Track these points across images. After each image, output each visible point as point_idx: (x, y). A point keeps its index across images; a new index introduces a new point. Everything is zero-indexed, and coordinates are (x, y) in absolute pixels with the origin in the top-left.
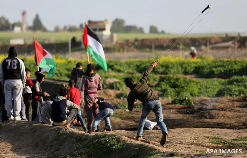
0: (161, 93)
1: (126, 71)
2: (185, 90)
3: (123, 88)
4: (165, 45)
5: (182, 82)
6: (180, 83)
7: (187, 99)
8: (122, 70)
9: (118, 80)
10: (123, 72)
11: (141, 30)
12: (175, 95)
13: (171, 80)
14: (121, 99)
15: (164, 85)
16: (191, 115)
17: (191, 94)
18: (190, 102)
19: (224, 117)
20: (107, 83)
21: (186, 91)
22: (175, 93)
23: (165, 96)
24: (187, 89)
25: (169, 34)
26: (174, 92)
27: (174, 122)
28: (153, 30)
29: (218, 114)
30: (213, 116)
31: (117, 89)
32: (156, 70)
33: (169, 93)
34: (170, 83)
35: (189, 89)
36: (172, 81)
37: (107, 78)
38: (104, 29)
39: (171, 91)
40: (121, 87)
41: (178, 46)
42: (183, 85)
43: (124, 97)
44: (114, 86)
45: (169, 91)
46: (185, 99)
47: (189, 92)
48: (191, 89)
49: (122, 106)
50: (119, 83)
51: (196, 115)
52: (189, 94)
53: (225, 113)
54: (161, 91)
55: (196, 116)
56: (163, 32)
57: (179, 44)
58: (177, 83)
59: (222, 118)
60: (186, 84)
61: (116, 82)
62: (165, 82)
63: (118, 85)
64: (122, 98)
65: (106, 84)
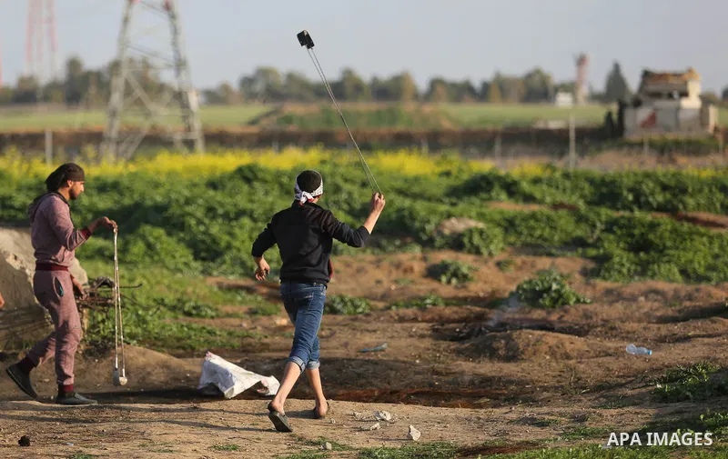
0: (591, 265)
1: (548, 199)
2: (665, 259)
5: (667, 234)
6: (661, 238)
7: (555, 287)
8: (538, 195)
9: (481, 225)
10: (541, 202)
12: (635, 271)
13: (634, 227)
14: (440, 281)
15: (610, 242)
17: (683, 272)
18: (565, 296)
19: (553, 354)
20: (447, 232)
21: (669, 262)
22: (633, 268)
23: (602, 274)
24: (673, 256)
26: (632, 263)
29: (534, 345)
30: (518, 349)
31: (473, 250)
33: (616, 266)
34: (632, 236)
35: (679, 258)
36: (636, 232)
37: (449, 216)
38: (684, 94)
39: (624, 261)
42: (669, 243)
43: (449, 275)
44: (466, 240)
45: (616, 260)
46: (550, 288)
47: (677, 265)
48: (685, 257)
49: (349, 304)
50: (481, 232)
52: (676, 270)
53: (561, 340)
54: (594, 259)
58: (651, 236)
59: (548, 357)
60: (678, 240)
61: (471, 231)
62: (614, 233)
63: (476, 240)
64: (444, 279)
65: (443, 236)
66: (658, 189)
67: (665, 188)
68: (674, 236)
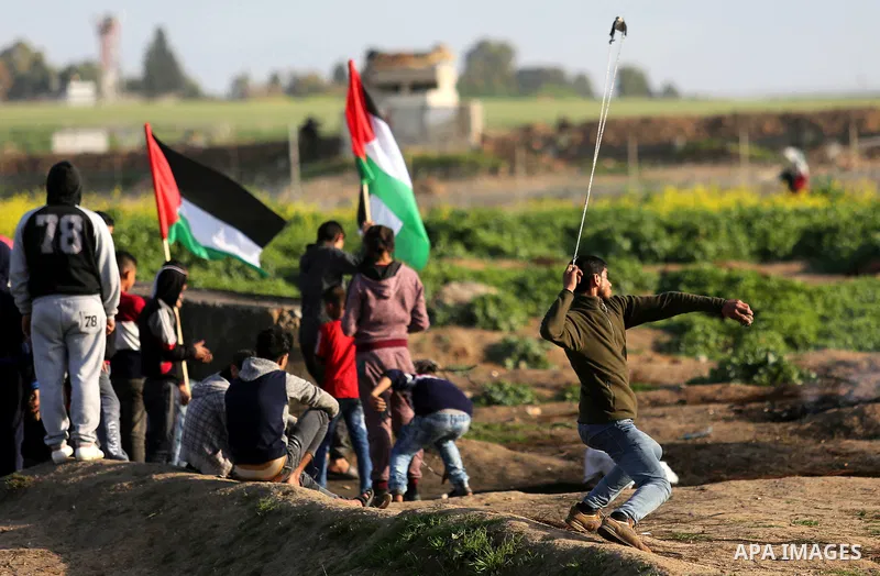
0: (666, 338)
2: (763, 325)
3: (514, 320)
4: (680, 143)
5: (751, 292)
7: (772, 359)
9: (493, 291)
10: (513, 256)
11: (581, 87)
12: (725, 342)
13: (706, 284)
14: (504, 366)
16: (791, 427)
17: (791, 342)
18: (785, 371)
20: (449, 302)
21: (766, 329)
22: (722, 338)
23: (682, 349)
24: (771, 321)
25: (694, 99)
26: (719, 332)
27: (722, 456)
28: (631, 82)
30: (878, 426)
31: (489, 325)
32: (643, 247)
33: (701, 338)
35: (781, 323)
36: (711, 290)
37: (446, 281)
38: (431, 85)
39: (709, 329)
40: (506, 319)
41: (731, 147)
43: (516, 357)
44: (478, 312)
45: (698, 329)
46: (766, 360)
47: (780, 333)
48: (788, 320)
49: (512, 394)
50: (497, 301)
51: (808, 425)
52: (779, 339)
54: (665, 329)
55: (809, 429)
56: (670, 92)
57: (737, 140)
60: (769, 299)
61: (483, 299)
63: (492, 311)
64: (510, 363)
65: (445, 308)
66: (663, 233)
67: (670, 230)
68: (760, 294)
